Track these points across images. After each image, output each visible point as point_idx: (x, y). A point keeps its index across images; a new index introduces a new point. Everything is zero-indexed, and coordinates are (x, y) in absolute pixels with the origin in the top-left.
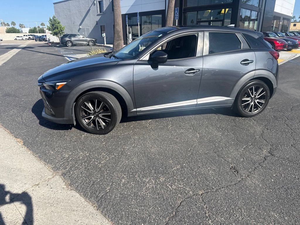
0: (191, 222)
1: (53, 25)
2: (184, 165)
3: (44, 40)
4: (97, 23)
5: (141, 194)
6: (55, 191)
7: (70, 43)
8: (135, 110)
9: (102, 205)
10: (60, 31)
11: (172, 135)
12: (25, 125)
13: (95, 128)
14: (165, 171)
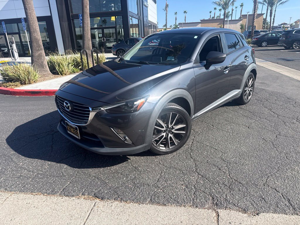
8: (194, 116)
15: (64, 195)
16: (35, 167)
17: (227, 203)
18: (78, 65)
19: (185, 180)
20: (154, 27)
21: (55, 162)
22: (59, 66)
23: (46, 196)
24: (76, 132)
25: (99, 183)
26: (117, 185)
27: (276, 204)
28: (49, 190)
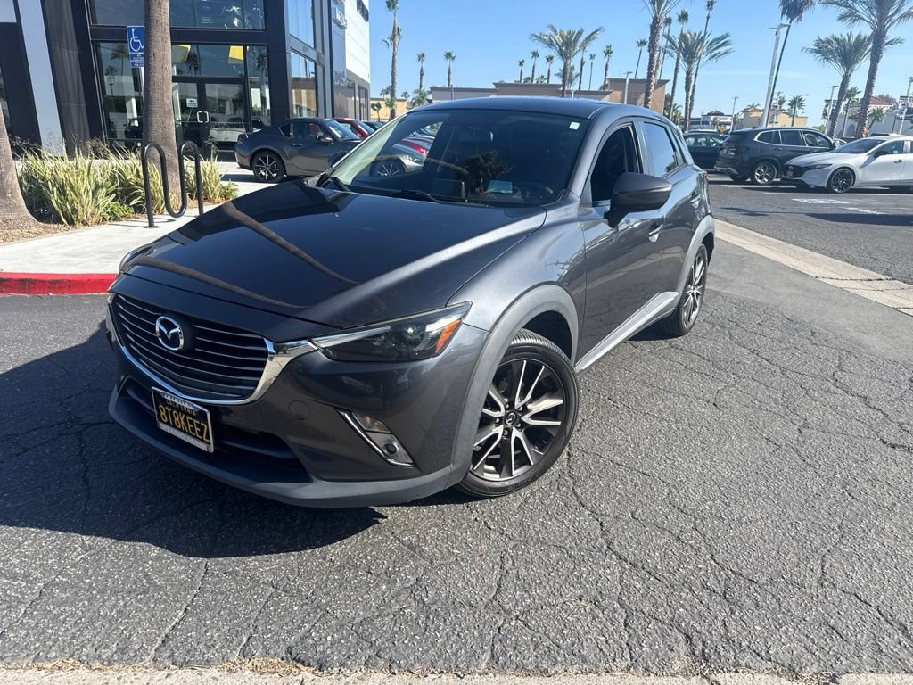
13: (500, 472)
15: (173, 664)
16: (31, 558)
17: (735, 652)
18: (127, 194)
19: (584, 583)
20: (362, 91)
21: (111, 537)
22: (62, 191)
23: (100, 669)
24: (199, 426)
25: (296, 608)
26: (361, 613)
27: (872, 641)
28: (107, 647)
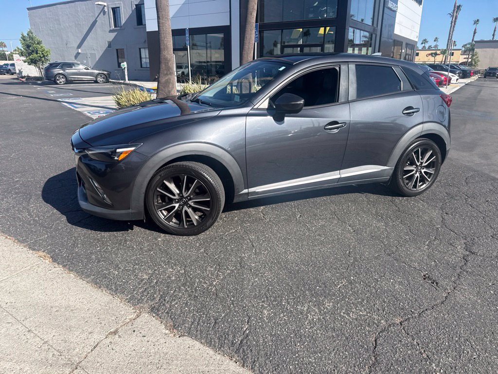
0: (406, 370)
1: (28, 46)
2: (352, 278)
3: (9, 72)
4: (110, 45)
5: (305, 332)
6: (154, 341)
7: (63, 78)
8: (246, 191)
9: (248, 357)
10: (42, 57)
11: (308, 229)
12: (42, 225)
13: (179, 224)
14: (327, 291)
20: (409, 46)
